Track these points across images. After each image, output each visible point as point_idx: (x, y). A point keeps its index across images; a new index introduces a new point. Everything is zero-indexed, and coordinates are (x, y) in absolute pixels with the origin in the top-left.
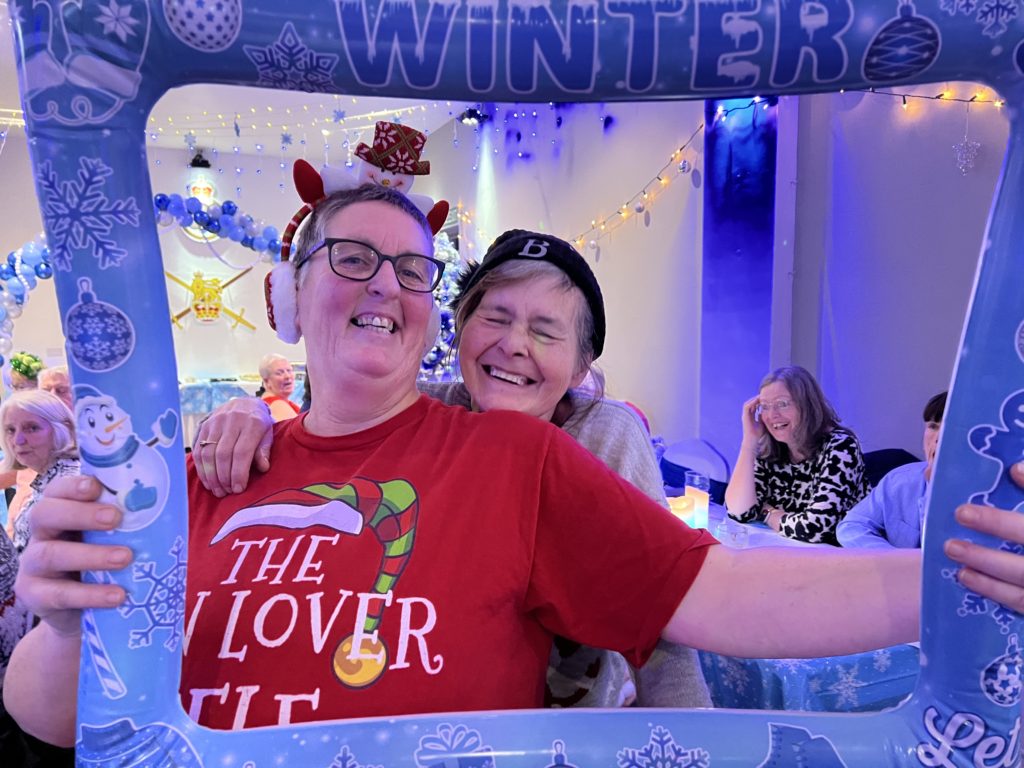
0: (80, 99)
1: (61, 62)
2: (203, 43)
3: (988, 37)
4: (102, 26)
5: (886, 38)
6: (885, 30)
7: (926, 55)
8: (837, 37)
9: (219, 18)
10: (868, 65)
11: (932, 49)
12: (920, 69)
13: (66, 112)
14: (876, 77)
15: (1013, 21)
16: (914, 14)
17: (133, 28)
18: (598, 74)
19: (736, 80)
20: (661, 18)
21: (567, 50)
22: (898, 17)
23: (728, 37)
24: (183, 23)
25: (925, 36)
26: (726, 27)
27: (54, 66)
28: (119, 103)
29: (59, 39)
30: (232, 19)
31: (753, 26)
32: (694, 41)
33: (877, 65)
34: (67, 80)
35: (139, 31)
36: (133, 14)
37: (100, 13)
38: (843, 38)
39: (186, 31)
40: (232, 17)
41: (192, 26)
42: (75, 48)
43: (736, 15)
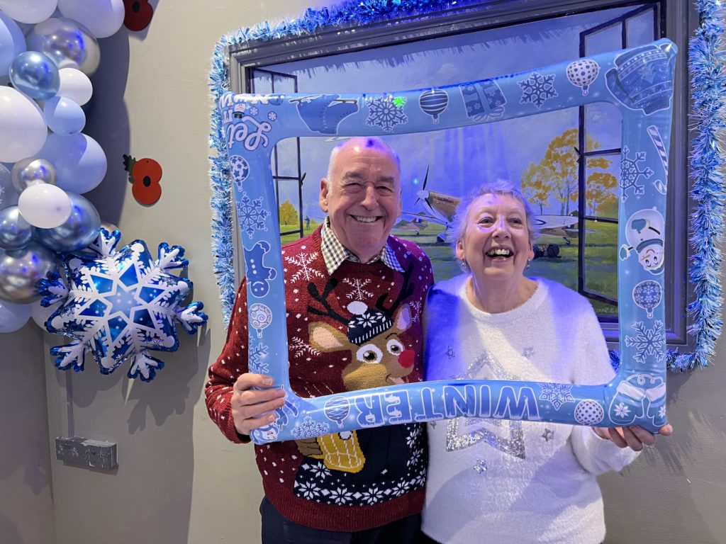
0: (642, 383)
8: (361, 412)
20: (423, 414)
26: (400, 413)
31: (391, 414)
38: (359, 413)
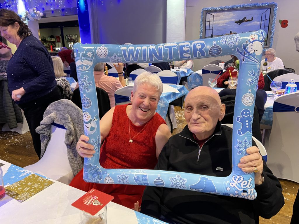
0: (84, 67)
1: (81, 61)
2: (102, 57)
3: (230, 48)
4: (87, 55)
5: (212, 49)
6: (211, 48)
7: (220, 51)
8: (203, 49)
9: (104, 53)
10: (210, 53)
11: (221, 50)
12: (220, 53)
13: (82, 69)
14: (212, 55)
15: (234, 45)
16: (216, 45)
17: (92, 55)
18: (164, 57)
19: (187, 57)
20: (173, 48)
21: (158, 54)
22: (213, 45)
23: (184, 50)
24: (99, 54)
25: (219, 48)
27: (81, 62)
28: (90, 67)
29: (81, 58)
32: (179, 51)
33: (211, 53)
34: (82, 64)
35: (93, 56)
36: (92, 54)
37: (87, 54)
39: (99, 55)
40: (106, 53)
41: (100, 54)
42: (83, 59)
43: (185, 47)
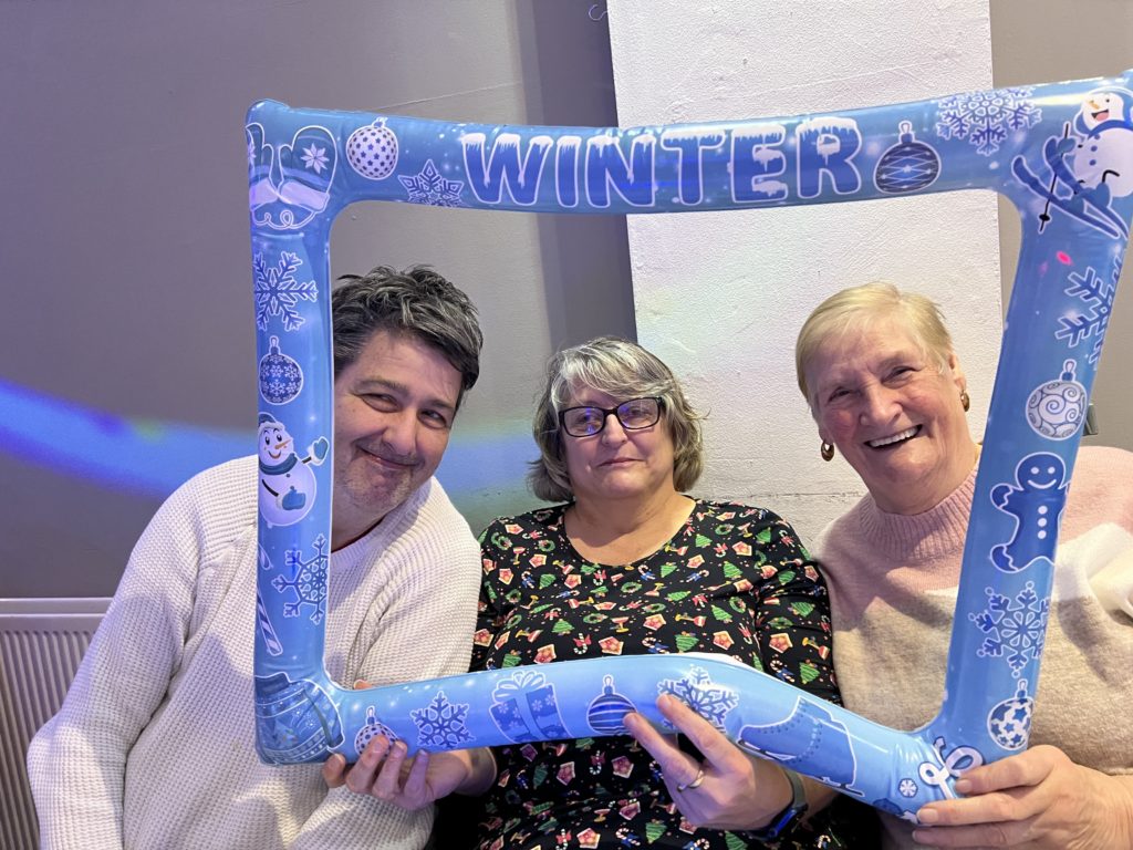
0: (286, 212)
1: (277, 187)
2: (371, 173)
3: (983, 155)
4: (305, 162)
5: (891, 160)
7: (929, 172)
8: (848, 160)
9: (383, 156)
12: (929, 182)
13: (276, 220)
14: (890, 189)
15: (1004, 142)
16: (914, 141)
17: (325, 163)
18: (657, 193)
20: (704, 151)
21: (630, 175)
22: (900, 143)
23: (758, 162)
24: (358, 160)
25: (925, 157)
26: (756, 156)
27: (272, 189)
28: (314, 214)
29: (277, 173)
30: (391, 159)
31: (778, 154)
32: (730, 167)
33: (887, 180)
34: (279, 201)
35: (330, 165)
36: (325, 155)
37: (304, 154)
38: (853, 161)
39: (360, 166)
40: (391, 155)
41: (364, 162)
42: (285, 177)
43: (764, 146)
